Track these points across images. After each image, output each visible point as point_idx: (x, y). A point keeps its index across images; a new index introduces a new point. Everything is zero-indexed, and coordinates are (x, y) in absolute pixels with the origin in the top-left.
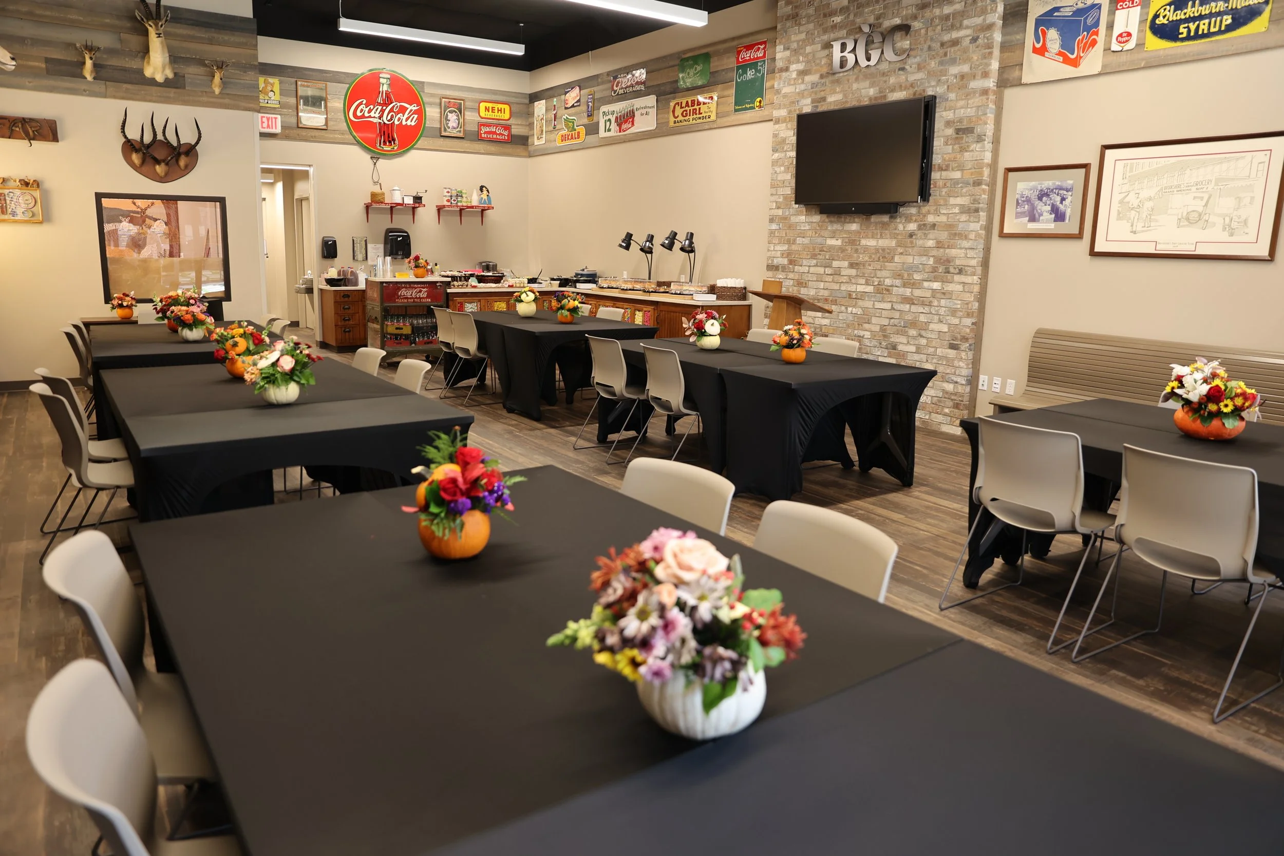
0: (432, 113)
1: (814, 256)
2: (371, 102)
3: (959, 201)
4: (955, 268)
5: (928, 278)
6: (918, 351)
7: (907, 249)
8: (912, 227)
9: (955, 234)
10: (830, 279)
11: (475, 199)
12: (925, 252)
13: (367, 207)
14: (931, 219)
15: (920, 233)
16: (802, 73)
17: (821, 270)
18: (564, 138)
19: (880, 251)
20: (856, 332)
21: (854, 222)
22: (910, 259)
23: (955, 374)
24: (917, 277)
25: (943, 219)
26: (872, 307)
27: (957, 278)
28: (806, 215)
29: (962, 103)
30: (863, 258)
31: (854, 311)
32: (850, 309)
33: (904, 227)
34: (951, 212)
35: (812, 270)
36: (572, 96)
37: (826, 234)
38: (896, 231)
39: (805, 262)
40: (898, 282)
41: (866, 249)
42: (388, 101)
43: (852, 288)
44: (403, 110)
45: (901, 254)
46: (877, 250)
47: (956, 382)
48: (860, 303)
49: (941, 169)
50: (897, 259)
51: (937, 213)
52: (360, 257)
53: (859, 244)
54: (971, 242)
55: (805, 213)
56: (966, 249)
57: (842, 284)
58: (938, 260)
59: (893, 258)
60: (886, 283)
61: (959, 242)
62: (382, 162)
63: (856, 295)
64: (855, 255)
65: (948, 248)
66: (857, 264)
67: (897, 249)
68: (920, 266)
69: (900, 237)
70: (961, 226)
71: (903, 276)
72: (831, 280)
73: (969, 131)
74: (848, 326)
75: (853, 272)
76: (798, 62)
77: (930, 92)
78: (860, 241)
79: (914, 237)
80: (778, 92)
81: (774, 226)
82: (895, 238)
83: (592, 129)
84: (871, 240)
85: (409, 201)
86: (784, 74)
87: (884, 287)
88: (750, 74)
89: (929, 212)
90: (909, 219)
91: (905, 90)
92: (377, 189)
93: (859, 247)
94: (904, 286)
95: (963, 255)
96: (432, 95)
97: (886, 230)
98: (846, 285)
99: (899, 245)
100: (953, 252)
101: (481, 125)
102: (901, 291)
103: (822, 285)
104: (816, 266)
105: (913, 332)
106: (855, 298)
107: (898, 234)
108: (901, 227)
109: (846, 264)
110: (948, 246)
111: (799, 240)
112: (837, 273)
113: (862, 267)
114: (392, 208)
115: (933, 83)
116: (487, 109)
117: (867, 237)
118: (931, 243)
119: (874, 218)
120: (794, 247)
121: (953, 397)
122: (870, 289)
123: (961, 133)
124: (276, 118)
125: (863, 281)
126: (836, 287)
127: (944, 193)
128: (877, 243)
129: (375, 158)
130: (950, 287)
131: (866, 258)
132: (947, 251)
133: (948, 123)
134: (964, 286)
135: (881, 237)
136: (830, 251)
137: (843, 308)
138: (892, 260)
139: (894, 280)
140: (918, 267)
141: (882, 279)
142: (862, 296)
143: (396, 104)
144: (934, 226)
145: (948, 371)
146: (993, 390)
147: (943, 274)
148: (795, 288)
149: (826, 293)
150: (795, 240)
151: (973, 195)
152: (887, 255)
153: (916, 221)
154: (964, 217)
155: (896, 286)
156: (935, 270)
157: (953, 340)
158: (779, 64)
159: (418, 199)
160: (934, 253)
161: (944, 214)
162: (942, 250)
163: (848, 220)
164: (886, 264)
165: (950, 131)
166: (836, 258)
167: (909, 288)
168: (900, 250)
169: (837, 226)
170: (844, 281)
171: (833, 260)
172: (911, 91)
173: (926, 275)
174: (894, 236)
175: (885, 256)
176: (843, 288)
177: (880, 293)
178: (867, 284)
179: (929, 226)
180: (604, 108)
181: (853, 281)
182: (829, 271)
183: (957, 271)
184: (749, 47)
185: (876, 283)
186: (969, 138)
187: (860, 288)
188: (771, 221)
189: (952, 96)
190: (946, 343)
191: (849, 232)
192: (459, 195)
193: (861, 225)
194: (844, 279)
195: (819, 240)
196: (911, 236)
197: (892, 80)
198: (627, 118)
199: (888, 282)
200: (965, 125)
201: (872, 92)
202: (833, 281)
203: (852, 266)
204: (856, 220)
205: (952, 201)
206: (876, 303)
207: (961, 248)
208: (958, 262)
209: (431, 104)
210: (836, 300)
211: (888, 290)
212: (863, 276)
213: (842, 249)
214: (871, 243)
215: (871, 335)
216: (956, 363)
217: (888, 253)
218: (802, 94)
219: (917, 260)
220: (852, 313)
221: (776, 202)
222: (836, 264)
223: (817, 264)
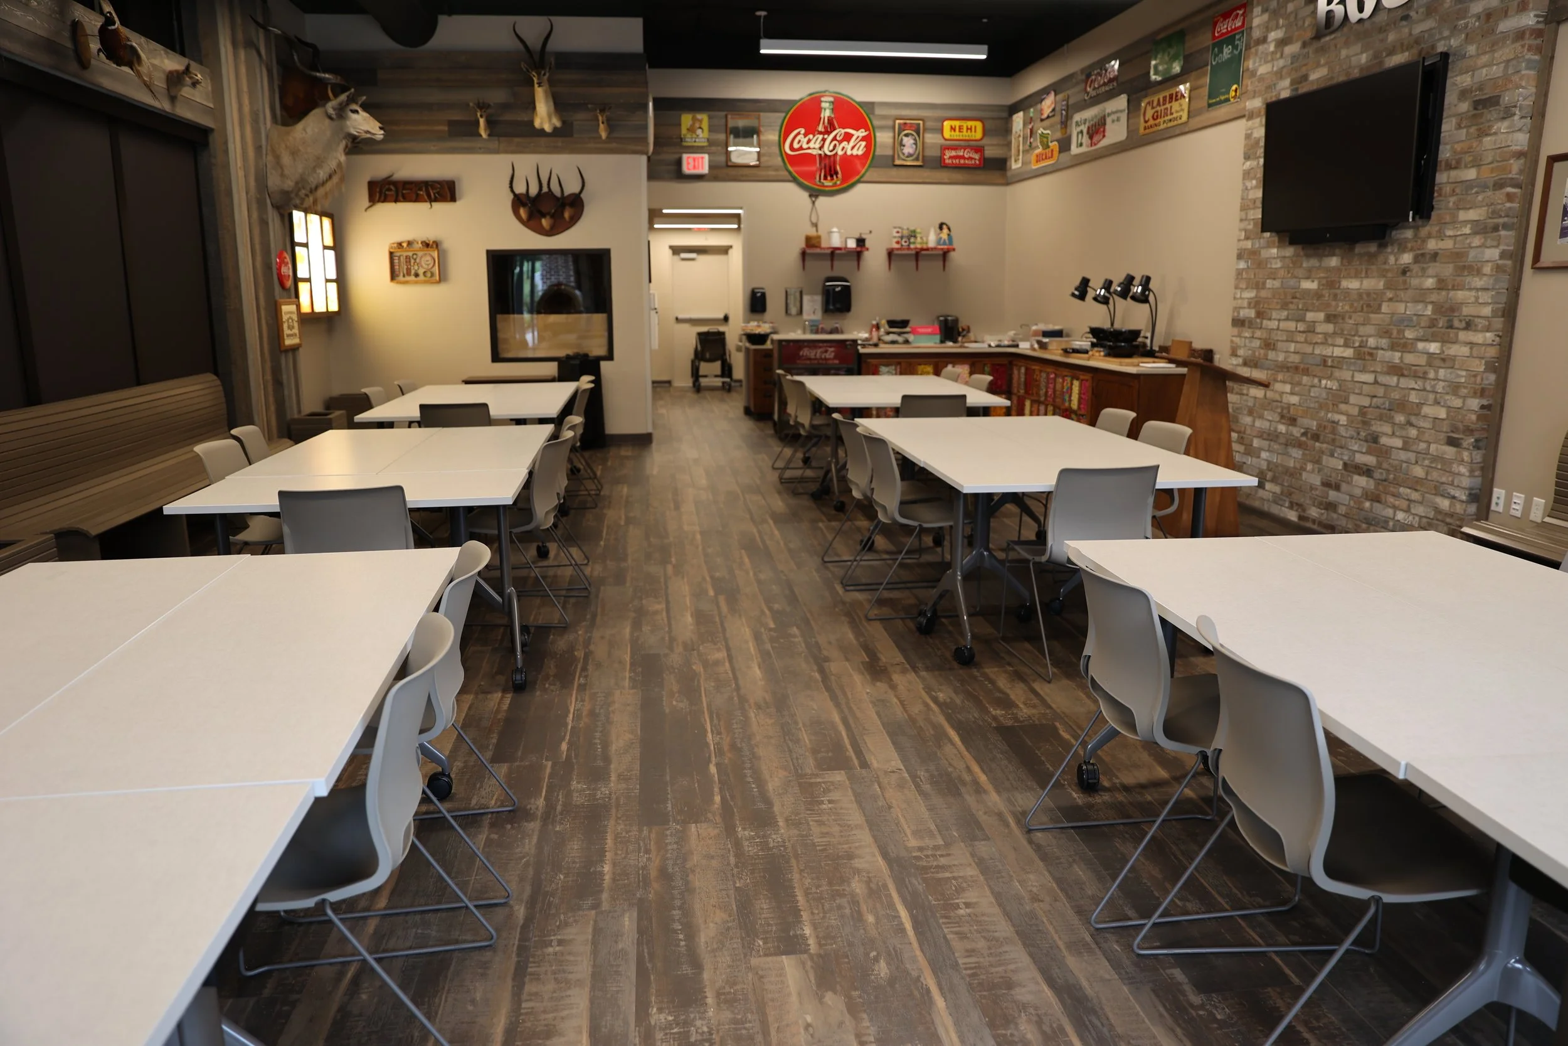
0: (884, 138)
1: (1284, 306)
2: (811, 130)
3: (1473, 215)
4: (1461, 321)
5: (1423, 336)
6: (1405, 448)
7: (1398, 292)
8: (1407, 258)
9: (1464, 266)
10: (1301, 338)
11: (932, 239)
12: (1421, 296)
13: (804, 254)
14: (1432, 245)
15: (1416, 268)
16: (1282, 43)
17: (1291, 325)
18: (1039, 158)
19: (1365, 296)
20: (1330, 415)
21: (1334, 255)
22: (1401, 308)
23: (1452, 484)
24: (1409, 334)
25: (1448, 244)
26: (1350, 379)
27: (1463, 336)
28: (1278, 247)
29: (1485, 59)
30: (1342, 307)
31: (1329, 384)
32: (1324, 382)
33: (1396, 260)
34: (1459, 233)
35: (1283, 325)
36: (1048, 104)
37: (1300, 272)
38: (1387, 267)
39: (1274, 315)
40: (1384, 342)
41: (1347, 292)
42: (830, 127)
43: (1328, 351)
44: (848, 137)
45: (1391, 300)
46: (1360, 295)
47: (1454, 497)
48: (1337, 373)
49: (1449, 167)
50: (1385, 308)
51: (1441, 236)
52: (794, 310)
53: (1339, 288)
54: (1485, 278)
55: (1277, 244)
56: (1477, 290)
57: (1316, 346)
58: (1439, 308)
59: (1380, 306)
60: (1369, 344)
61: (1468, 279)
62: (822, 201)
63: (1333, 361)
64: (1334, 303)
65: (1453, 289)
66: (1335, 316)
67: (1385, 294)
68: (1415, 318)
69: (1390, 275)
70: (1472, 254)
71: (1391, 334)
72: (1302, 340)
73: (1492, 102)
74: (1321, 407)
75: (1330, 328)
76: (1277, 27)
77: (1441, 48)
78: (1340, 282)
79: (1408, 274)
80: (1253, 74)
81: (1242, 265)
82: (1384, 276)
83: (1065, 145)
84: (1353, 280)
85: (852, 244)
86: (1261, 48)
87: (1366, 350)
88: (1227, 51)
89: (1429, 236)
90: (1403, 249)
91: (1407, 49)
92: (812, 232)
93: (1338, 291)
94: (1393, 347)
95: (1473, 300)
96: (884, 117)
97: (1373, 264)
98: (1321, 347)
99: (1388, 287)
100: (1460, 295)
101: (944, 148)
102: (1388, 355)
103: (1292, 347)
104: (1287, 319)
105: (1400, 418)
106: (1332, 367)
107: (1387, 271)
108: (1392, 259)
109: (1321, 316)
110: (1453, 286)
111: (1270, 283)
112: (1311, 330)
113: (1341, 321)
114: (834, 254)
115: (1446, 33)
116: (953, 129)
117: (1348, 277)
118: (1430, 282)
119: (1359, 249)
120: (1264, 294)
121: (1448, 520)
122: (1349, 353)
123: (1480, 107)
124: (702, 158)
125: (1341, 341)
126: (1308, 349)
127: (1451, 204)
128: (1361, 284)
129: (814, 194)
130: (1453, 350)
131: (1347, 308)
132: (1452, 293)
133: (1464, 94)
134: (1471, 348)
135: (1367, 277)
136: (1304, 298)
137: (1316, 381)
138: (1378, 310)
139: (1380, 340)
140: (1412, 320)
141: (1364, 339)
142: (1340, 362)
143: (840, 132)
144: (1435, 256)
145: (1444, 479)
146: (1513, 512)
147: (1443, 330)
148: (1262, 351)
149: (1295, 359)
150: (1264, 283)
151: (1492, 204)
152: (1372, 303)
153: (1412, 250)
154: (1477, 241)
155: (1382, 349)
156: (1433, 323)
157: (1452, 432)
158: (1256, 34)
159: (861, 242)
160: (1434, 297)
161: (1450, 236)
162: (1444, 293)
163: (1326, 253)
164: (1372, 316)
165: (1464, 107)
166: (1310, 308)
167: (1398, 351)
168: (1389, 294)
169: (1314, 262)
170: (1319, 341)
171: (1307, 310)
172: (1415, 51)
173: (1421, 332)
174: (1383, 274)
175: (1370, 303)
176: (1317, 351)
177: (1361, 359)
178: (1346, 345)
179: (1428, 257)
180: (1077, 117)
181: (1330, 341)
182: (1301, 327)
183: (1463, 325)
184: (1226, 15)
185: (1357, 344)
186: (1491, 114)
187: (1338, 352)
188: (1240, 257)
189: (1472, 49)
190: (1442, 436)
191: (1328, 270)
192: (913, 234)
193: (1342, 259)
194: (1319, 338)
195: (1292, 282)
196: (1405, 272)
197: (1392, 37)
198: (1097, 129)
199: (1372, 342)
200: (1488, 93)
201: (1364, 58)
202: (1306, 342)
203: (1329, 319)
204: (1337, 251)
205: (1463, 216)
206: (1356, 374)
207: (1470, 289)
208: (1466, 311)
209: (882, 128)
210: (1308, 369)
211: (1371, 354)
212: (1341, 334)
213: (1318, 295)
214: (1352, 284)
215: (1348, 420)
216: (1455, 468)
217: (1375, 300)
218: (1279, 75)
219: (1412, 309)
220: (1326, 388)
221: (1246, 231)
222: (1310, 316)
223: (1288, 316)
